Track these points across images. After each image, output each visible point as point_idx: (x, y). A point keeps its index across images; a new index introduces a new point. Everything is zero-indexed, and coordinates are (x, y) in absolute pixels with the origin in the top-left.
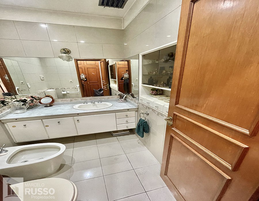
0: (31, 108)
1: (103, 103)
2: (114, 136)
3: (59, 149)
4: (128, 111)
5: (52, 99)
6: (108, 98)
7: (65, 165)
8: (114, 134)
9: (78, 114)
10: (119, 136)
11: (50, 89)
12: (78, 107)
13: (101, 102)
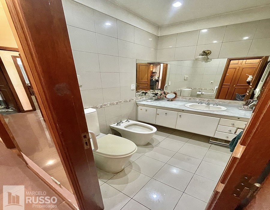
0: (158, 100)
1: (218, 106)
2: (210, 142)
3: (152, 130)
4: (239, 120)
5: (176, 96)
6: (230, 103)
7: (151, 144)
8: (211, 141)
9: (183, 111)
10: (215, 144)
11: (189, 88)
12: (189, 106)
13: (217, 105)
